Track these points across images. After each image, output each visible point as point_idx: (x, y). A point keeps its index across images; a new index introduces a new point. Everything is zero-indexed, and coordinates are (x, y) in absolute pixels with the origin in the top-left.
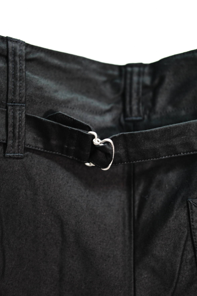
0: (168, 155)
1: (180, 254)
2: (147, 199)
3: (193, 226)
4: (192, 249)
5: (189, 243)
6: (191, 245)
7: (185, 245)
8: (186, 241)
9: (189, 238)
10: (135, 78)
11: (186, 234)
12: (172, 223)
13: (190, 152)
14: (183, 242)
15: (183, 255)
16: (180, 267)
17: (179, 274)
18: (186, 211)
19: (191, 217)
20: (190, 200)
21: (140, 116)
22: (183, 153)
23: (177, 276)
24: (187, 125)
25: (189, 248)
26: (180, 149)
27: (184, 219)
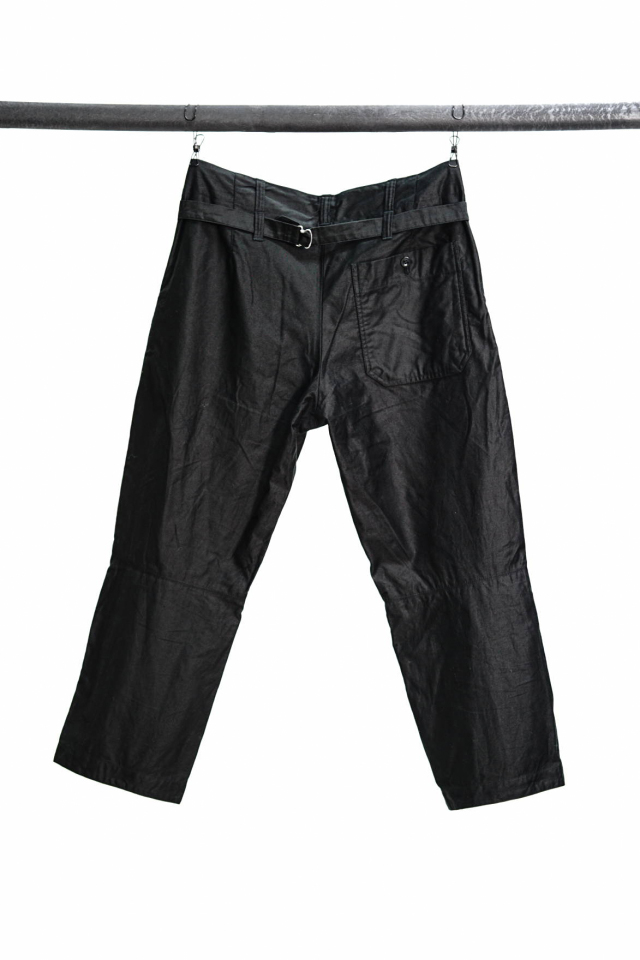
0: (342, 241)
1: (347, 294)
2: (330, 267)
5: (352, 289)
7: (349, 290)
8: (350, 288)
9: (352, 286)
11: (350, 283)
12: (342, 278)
13: (354, 239)
16: (346, 302)
17: (346, 305)
18: (350, 271)
19: (353, 274)
20: (352, 265)
23: (344, 306)
24: (351, 224)
25: (352, 291)
26: (348, 237)
27: (349, 276)
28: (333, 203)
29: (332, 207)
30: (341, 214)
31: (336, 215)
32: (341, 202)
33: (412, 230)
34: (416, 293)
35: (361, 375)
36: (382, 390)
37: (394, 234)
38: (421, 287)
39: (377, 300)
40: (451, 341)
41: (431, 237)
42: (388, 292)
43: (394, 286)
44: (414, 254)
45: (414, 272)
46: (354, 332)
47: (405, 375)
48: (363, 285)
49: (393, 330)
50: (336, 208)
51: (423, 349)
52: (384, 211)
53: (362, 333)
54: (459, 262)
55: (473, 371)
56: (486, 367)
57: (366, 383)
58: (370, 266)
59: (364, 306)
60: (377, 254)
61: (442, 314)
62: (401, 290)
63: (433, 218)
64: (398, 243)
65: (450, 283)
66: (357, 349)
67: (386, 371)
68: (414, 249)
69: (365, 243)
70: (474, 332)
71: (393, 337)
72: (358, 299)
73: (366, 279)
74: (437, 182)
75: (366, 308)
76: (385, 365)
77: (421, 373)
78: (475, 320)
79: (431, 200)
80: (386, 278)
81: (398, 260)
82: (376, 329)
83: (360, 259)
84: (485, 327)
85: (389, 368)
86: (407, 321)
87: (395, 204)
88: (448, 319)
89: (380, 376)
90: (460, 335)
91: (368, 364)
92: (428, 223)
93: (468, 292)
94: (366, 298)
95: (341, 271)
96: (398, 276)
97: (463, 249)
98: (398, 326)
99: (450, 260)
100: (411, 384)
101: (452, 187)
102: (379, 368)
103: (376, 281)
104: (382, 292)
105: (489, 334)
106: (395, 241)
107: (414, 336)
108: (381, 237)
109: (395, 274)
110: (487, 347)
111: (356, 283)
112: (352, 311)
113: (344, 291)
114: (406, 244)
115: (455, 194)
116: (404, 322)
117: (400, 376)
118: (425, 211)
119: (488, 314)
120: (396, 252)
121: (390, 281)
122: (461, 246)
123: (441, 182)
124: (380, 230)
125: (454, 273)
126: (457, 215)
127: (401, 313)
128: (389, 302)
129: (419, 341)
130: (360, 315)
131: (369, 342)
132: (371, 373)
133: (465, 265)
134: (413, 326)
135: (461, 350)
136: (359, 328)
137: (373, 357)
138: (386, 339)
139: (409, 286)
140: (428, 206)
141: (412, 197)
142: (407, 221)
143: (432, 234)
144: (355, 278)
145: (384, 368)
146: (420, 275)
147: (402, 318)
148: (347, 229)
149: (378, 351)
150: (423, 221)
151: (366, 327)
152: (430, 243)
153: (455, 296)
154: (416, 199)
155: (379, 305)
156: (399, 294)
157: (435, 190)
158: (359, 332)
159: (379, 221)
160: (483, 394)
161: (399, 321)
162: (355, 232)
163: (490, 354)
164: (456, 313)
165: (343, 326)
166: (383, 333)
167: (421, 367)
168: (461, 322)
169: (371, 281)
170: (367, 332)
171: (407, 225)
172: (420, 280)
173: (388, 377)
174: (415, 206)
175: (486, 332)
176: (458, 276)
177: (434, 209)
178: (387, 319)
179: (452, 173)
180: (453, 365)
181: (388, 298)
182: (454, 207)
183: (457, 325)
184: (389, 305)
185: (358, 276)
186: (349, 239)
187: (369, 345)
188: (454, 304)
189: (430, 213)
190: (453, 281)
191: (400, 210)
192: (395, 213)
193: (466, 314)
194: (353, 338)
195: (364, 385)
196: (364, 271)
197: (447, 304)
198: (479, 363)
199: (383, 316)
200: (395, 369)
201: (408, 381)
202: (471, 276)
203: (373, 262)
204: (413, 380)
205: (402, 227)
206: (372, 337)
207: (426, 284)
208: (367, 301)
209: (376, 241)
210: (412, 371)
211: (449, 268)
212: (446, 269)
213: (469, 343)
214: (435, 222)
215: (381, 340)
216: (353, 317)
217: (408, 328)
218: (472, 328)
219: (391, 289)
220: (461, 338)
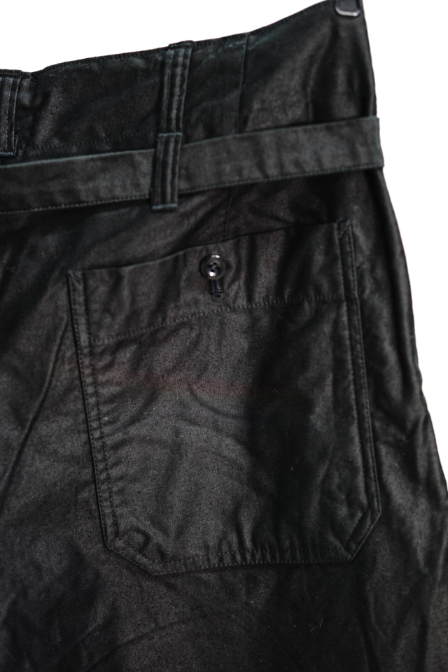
0: (43, 207)
1: (55, 348)
2: (13, 271)
3: (75, 310)
4: (73, 343)
5: (69, 334)
6: (71, 338)
7: (62, 338)
8: (65, 331)
9: (70, 328)
10: (7, 93)
11: (65, 321)
12: (44, 306)
13: (74, 204)
14: (60, 333)
15: (59, 350)
16: (54, 368)
17: (52, 375)
18: (65, 289)
19: (72, 297)
20: (70, 272)
21: (12, 151)
22: (65, 205)
23: (48, 378)
24: (69, 162)
25: (69, 342)
26: (60, 199)
27: (62, 300)
28: (26, 98)
29: (21, 107)
30: (45, 129)
31: (33, 130)
32: (46, 97)
33: (229, 190)
34: (239, 343)
35: (91, 549)
36: (146, 584)
37: (184, 196)
38: (252, 329)
39: (136, 363)
40: (328, 476)
41: (281, 207)
42: (166, 339)
43: (182, 325)
44: (237, 247)
45: (236, 289)
46: (75, 445)
47: (207, 547)
48: (99, 325)
49: (177, 432)
50: (34, 112)
51: (254, 483)
52: (158, 131)
53: (97, 444)
54: (353, 277)
55: (385, 561)
56: (420, 556)
57: (104, 570)
58: (118, 280)
59: (101, 378)
60: (137, 247)
61: (306, 405)
62: (199, 336)
63: (288, 158)
64: (193, 220)
65: (327, 328)
66: (80, 486)
67: (158, 538)
68: (237, 235)
69: (105, 215)
70: (389, 460)
71: (177, 449)
72: (87, 361)
73: (106, 309)
74: (302, 57)
75: (108, 382)
76: (156, 523)
77: (248, 544)
78: (392, 430)
79: (284, 109)
80: (160, 307)
81: (194, 262)
82: (133, 431)
83: (92, 258)
84: (421, 452)
85: (165, 531)
86: (216, 411)
87: (188, 112)
88: (320, 416)
89: (142, 549)
90: (351, 464)
91: (109, 521)
92: (273, 172)
93: (375, 358)
94: (107, 359)
95: (40, 287)
96: (192, 300)
97: (364, 242)
98: (193, 422)
99: (328, 268)
100: (220, 570)
101: (341, 74)
102: (138, 530)
103: (134, 316)
104: (149, 342)
105: (430, 471)
106: (187, 215)
107: (232, 449)
108: (149, 202)
109: (187, 296)
110: (423, 504)
111: (83, 320)
112: (69, 390)
113: (49, 340)
114: (215, 222)
115: (350, 94)
116: (205, 413)
117: (193, 550)
118: (267, 138)
119: (427, 419)
120: (186, 242)
121: (171, 314)
122: (359, 233)
123: (312, 58)
124: (145, 182)
125: (338, 303)
126: (354, 154)
127: (199, 393)
128: (169, 364)
129: (243, 461)
130: (92, 400)
131: (116, 464)
132: (120, 543)
133: (369, 284)
134: (231, 425)
135: (352, 502)
136: (88, 431)
137: (124, 503)
138: (159, 454)
139: (222, 324)
140: (277, 127)
141: (233, 97)
142: (218, 163)
143: (283, 196)
144: (80, 309)
145: (152, 531)
146: (250, 298)
147: (203, 404)
148: (57, 177)
149: (138, 486)
150: (261, 166)
151: (107, 430)
152: (277, 219)
153: (339, 365)
154: (244, 103)
155: (142, 373)
156: (196, 343)
157: (296, 81)
158: (89, 442)
159: (143, 160)
160: (412, 629)
161: (195, 409)
162: (80, 186)
163: (432, 523)
164: (340, 403)
165: (44, 429)
166: (151, 441)
167: (247, 529)
168: (354, 430)
169: (120, 318)
170: (109, 441)
171: (219, 174)
172: (250, 312)
173: (162, 555)
174: (241, 125)
175: (422, 464)
176: (350, 311)
177: (291, 135)
178: (162, 407)
179: (343, 34)
180: (332, 538)
181: (168, 353)
182: (346, 130)
183: (344, 439)
184: (168, 372)
185: (87, 302)
186: (63, 202)
187: (115, 472)
188: (336, 383)
189: (280, 146)
190: (336, 323)
191: (200, 131)
192: (187, 139)
193: (367, 412)
194: (71, 459)
195: (97, 575)
196: (103, 290)
197: (318, 382)
198: (403, 542)
199: (152, 398)
200: (181, 532)
201: (215, 561)
202: (385, 313)
203: (126, 270)
204: (227, 560)
205: (206, 177)
206: (123, 452)
207: (265, 322)
208: (109, 366)
209: (135, 212)
210: (223, 538)
211: (326, 287)
212: (318, 291)
213: (374, 487)
214: (291, 169)
215: (147, 458)
216: (74, 405)
217: (217, 429)
218: (383, 450)
219: (175, 331)
220: (354, 471)
